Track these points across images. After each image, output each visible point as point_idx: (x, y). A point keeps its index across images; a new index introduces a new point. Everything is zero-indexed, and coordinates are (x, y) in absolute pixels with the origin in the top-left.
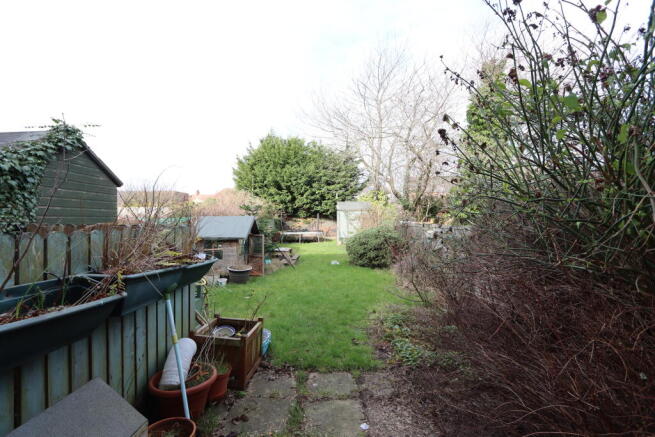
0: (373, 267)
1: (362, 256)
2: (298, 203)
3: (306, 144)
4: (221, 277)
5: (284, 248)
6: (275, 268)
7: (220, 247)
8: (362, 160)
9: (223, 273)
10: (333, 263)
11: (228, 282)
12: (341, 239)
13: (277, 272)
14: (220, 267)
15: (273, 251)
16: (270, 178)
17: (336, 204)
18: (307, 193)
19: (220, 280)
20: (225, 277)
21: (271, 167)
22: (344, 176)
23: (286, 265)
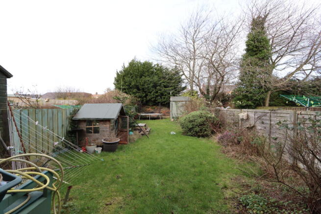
0: (199, 136)
1: (190, 130)
2: (148, 98)
3: (153, 65)
4: (98, 146)
5: (141, 124)
6: (136, 138)
7: (98, 125)
8: (184, 74)
9: (99, 144)
10: (172, 133)
11: (102, 150)
12: (173, 118)
13: (137, 141)
14: (97, 139)
15: (134, 126)
16: (133, 84)
17: (170, 98)
18: (153, 92)
19: (96, 149)
20: (100, 147)
21: (134, 77)
22: (174, 83)
23: (142, 134)
